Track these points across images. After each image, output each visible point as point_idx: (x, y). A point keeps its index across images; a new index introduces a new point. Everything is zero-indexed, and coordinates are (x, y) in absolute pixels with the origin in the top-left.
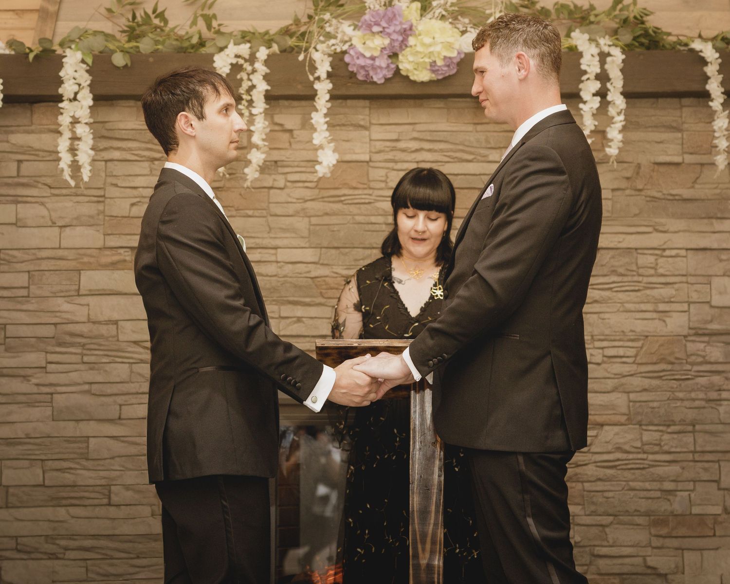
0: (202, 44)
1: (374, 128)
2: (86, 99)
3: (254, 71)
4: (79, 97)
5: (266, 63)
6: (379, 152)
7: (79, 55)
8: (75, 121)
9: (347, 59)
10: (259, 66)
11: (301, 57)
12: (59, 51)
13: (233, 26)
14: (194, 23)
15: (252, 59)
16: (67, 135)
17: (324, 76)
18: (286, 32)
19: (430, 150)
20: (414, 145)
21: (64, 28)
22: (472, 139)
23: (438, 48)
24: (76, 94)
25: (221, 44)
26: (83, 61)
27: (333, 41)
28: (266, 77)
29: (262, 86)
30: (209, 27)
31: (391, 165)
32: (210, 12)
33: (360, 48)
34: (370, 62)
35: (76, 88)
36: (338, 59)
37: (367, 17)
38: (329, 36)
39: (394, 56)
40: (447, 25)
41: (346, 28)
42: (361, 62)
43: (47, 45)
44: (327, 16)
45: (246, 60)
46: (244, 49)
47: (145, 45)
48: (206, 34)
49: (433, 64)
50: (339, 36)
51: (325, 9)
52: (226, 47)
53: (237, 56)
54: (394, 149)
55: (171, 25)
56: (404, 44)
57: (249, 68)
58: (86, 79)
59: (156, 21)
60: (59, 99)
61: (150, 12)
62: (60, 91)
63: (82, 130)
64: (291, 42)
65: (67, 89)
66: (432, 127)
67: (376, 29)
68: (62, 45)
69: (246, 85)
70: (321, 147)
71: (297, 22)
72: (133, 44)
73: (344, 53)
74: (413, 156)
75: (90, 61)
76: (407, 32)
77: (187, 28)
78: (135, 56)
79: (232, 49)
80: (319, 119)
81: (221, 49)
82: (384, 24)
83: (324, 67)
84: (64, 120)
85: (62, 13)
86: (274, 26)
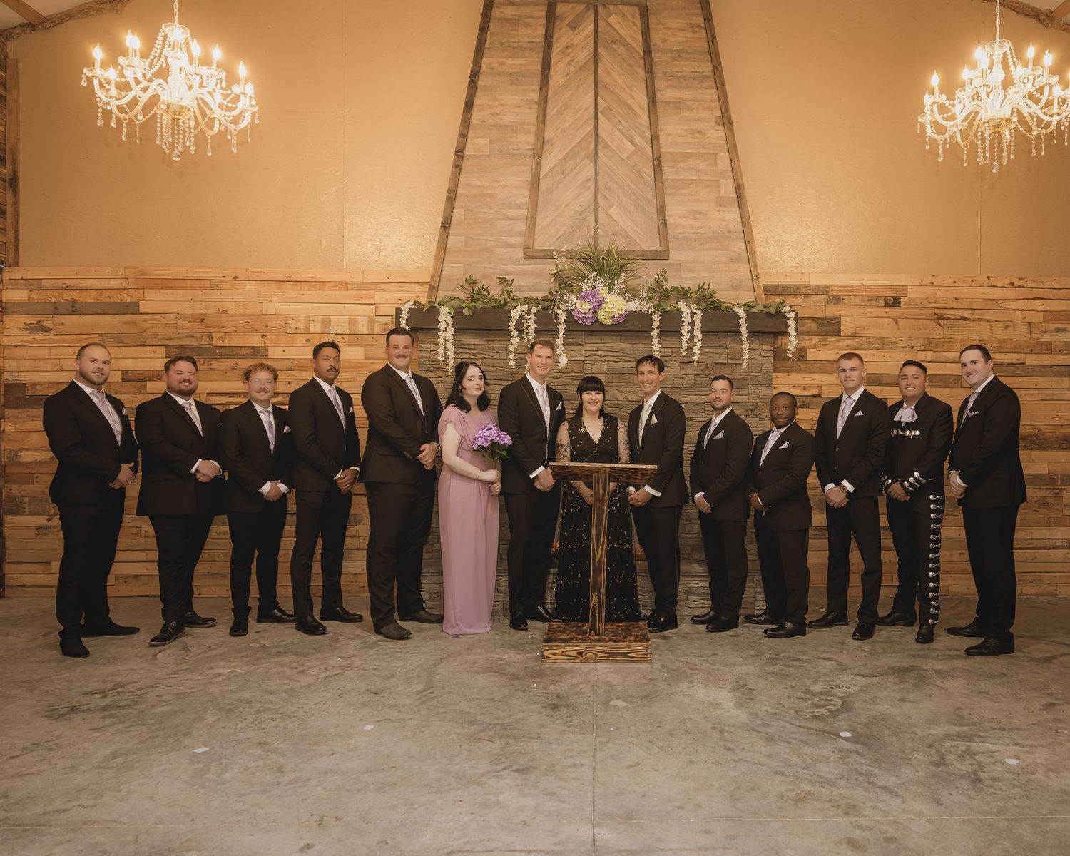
0: (506, 304)
1: (585, 345)
2: (451, 331)
3: (530, 318)
4: (448, 330)
5: (535, 315)
6: (589, 356)
7: (447, 310)
8: (446, 341)
9: (573, 313)
10: (531, 316)
11: (551, 312)
12: (438, 307)
13: (521, 295)
14: (502, 294)
15: (529, 312)
16: (442, 347)
17: (562, 321)
18: (545, 299)
19: (611, 356)
20: (604, 353)
21: (441, 294)
22: (631, 351)
23: (615, 310)
24: (446, 328)
25: (514, 304)
26: (449, 313)
27: (567, 304)
28: (535, 321)
29: (533, 326)
30: (509, 297)
31: (593, 362)
32: (510, 289)
33: (579, 308)
34: (584, 315)
35: (446, 325)
36: (569, 313)
37: (583, 294)
38: (566, 302)
39: (596, 312)
40: (620, 298)
41: (573, 298)
42: (580, 315)
43: (432, 304)
44: (565, 292)
45: (526, 313)
46: (525, 308)
47: (479, 305)
48: (507, 299)
49: (613, 317)
50: (570, 302)
51: (563, 289)
52: (517, 306)
53: (522, 311)
54: (595, 355)
55: (491, 294)
56: (600, 308)
57: (528, 317)
58: (450, 321)
59: (484, 292)
60: (438, 330)
61: (481, 287)
62: (439, 327)
63: (449, 345)
64: (547, 304)
65: (442, 326)
66: (613, 345)
67: (586, 300)
68: (439, 304)
69: (526, 325)
70: (560, 355)
71: (551, 293)
72: (473, 304)
73: (573, 310)
74: (604, 358)
75: (452, 312)
76: (601, 302)
77: (499, 295)
78: (474, 310)
79: (519, 308)
80: (560, 342)
81: (515, 307)
82: (590, 298)
83: (562, 317)
84: (441, 340)
85: (440, 287)
86: (540, 295)
